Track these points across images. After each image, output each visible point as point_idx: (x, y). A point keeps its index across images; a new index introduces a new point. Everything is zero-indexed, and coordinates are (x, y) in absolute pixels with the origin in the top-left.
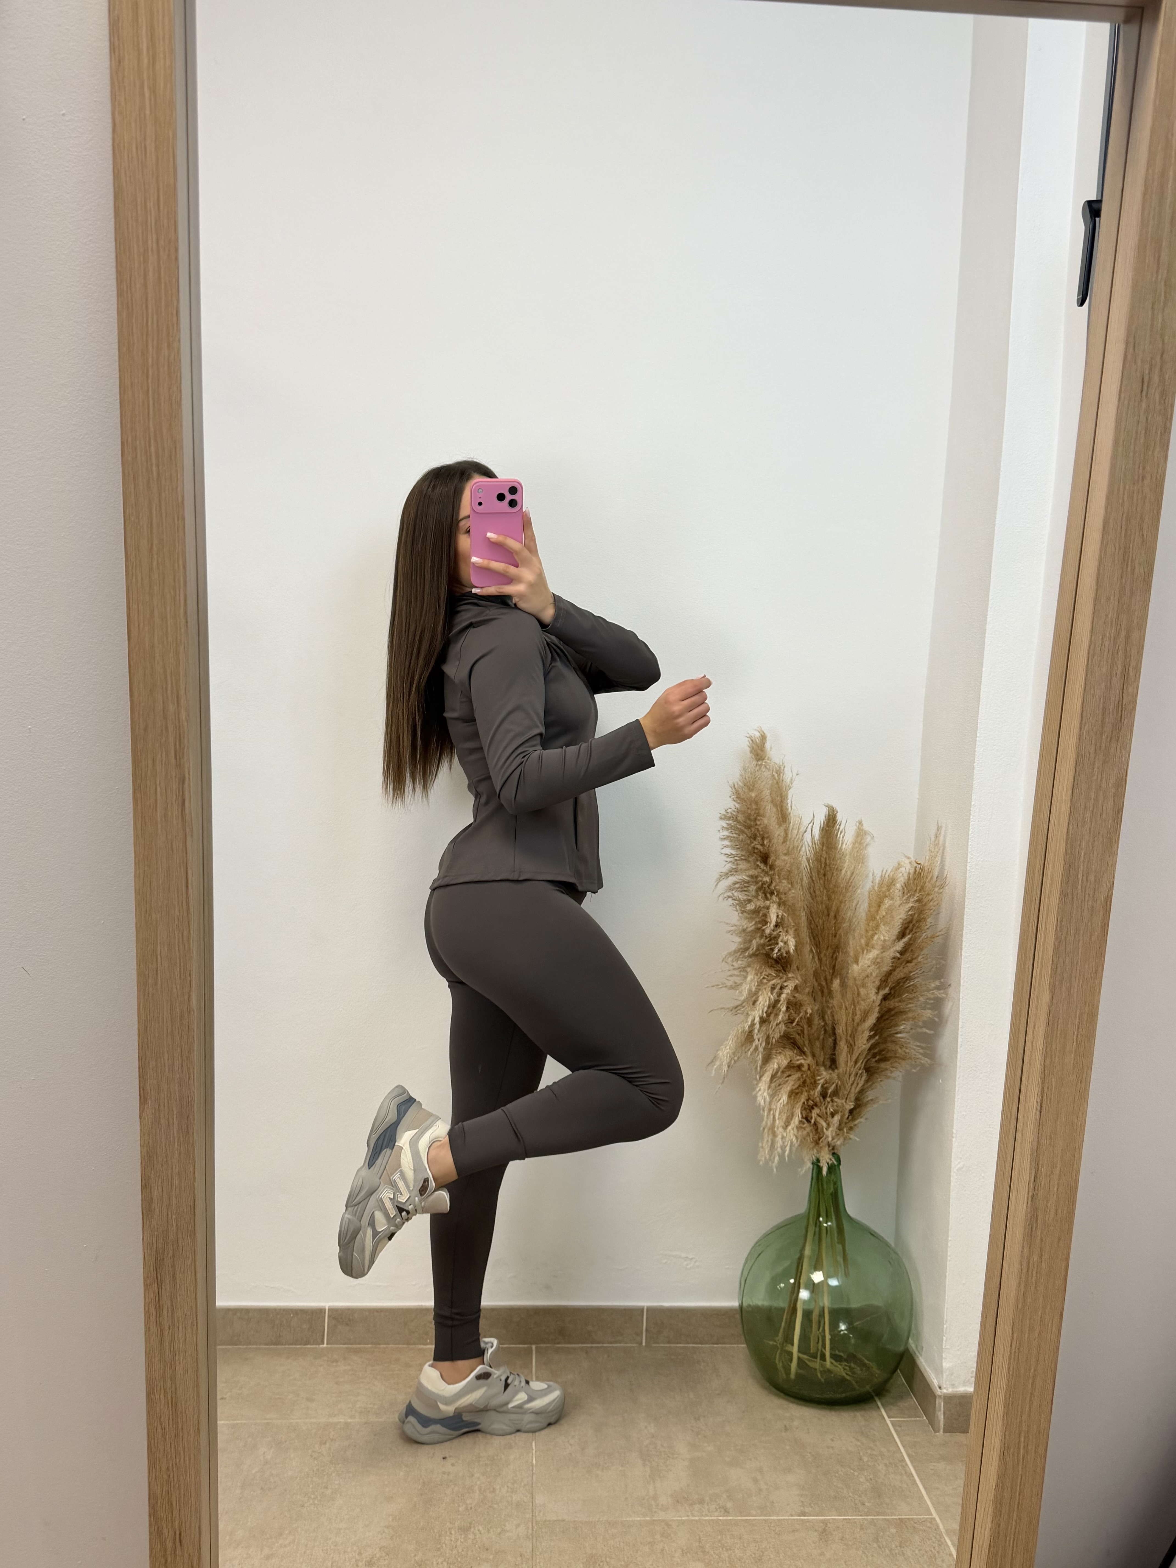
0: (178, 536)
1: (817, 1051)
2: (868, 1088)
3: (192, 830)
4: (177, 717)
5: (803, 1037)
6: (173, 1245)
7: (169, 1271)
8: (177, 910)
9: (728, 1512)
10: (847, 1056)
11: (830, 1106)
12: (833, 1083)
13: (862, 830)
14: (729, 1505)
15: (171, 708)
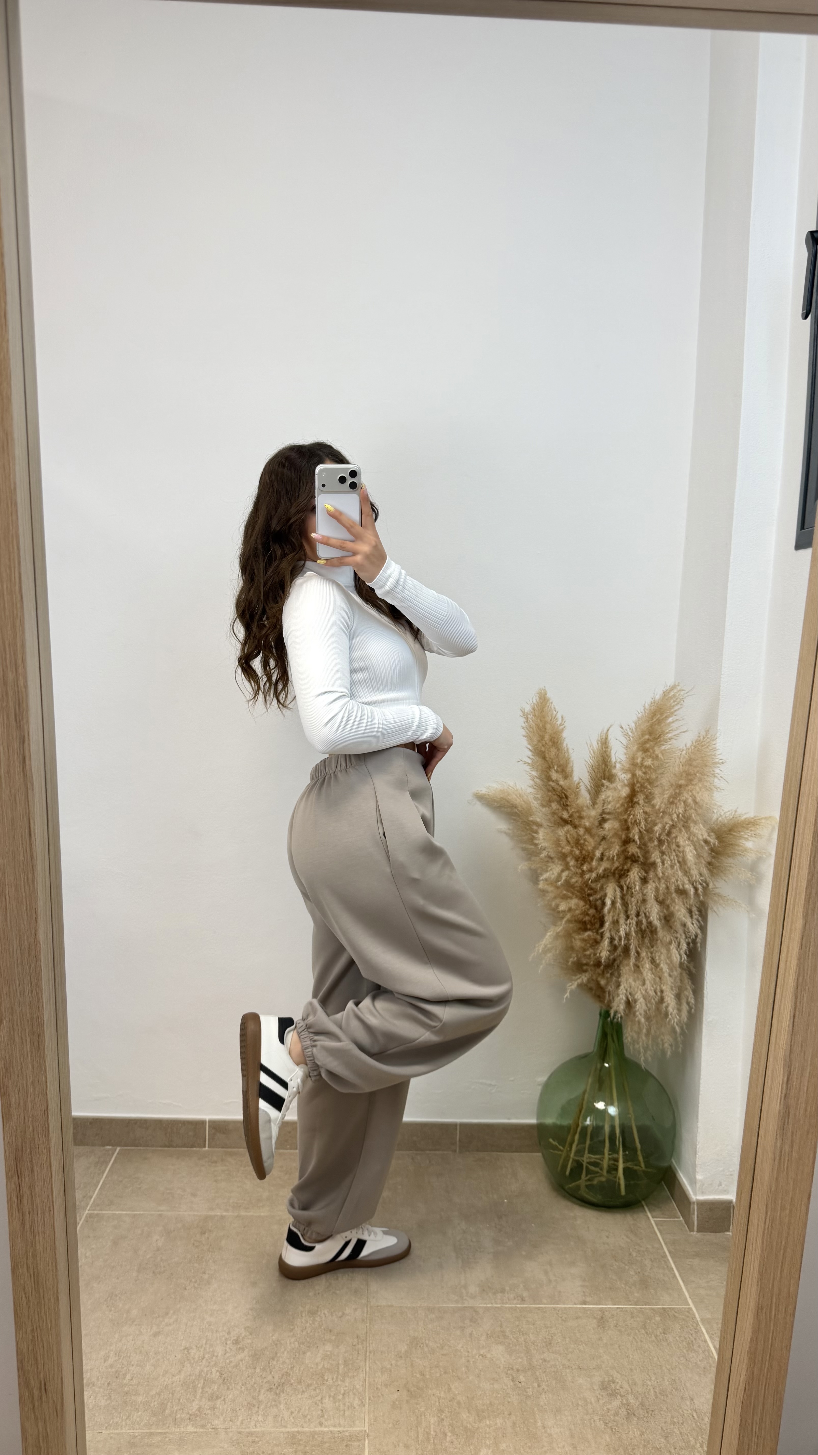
0: (12, 520)
3: (32, 784)
4: (16, 683)
6: (30, 1144)
7: (27, 1165)
8: (22, 855)
9: (525, 1301)
14: (525, 1294)
15: (11, 676)
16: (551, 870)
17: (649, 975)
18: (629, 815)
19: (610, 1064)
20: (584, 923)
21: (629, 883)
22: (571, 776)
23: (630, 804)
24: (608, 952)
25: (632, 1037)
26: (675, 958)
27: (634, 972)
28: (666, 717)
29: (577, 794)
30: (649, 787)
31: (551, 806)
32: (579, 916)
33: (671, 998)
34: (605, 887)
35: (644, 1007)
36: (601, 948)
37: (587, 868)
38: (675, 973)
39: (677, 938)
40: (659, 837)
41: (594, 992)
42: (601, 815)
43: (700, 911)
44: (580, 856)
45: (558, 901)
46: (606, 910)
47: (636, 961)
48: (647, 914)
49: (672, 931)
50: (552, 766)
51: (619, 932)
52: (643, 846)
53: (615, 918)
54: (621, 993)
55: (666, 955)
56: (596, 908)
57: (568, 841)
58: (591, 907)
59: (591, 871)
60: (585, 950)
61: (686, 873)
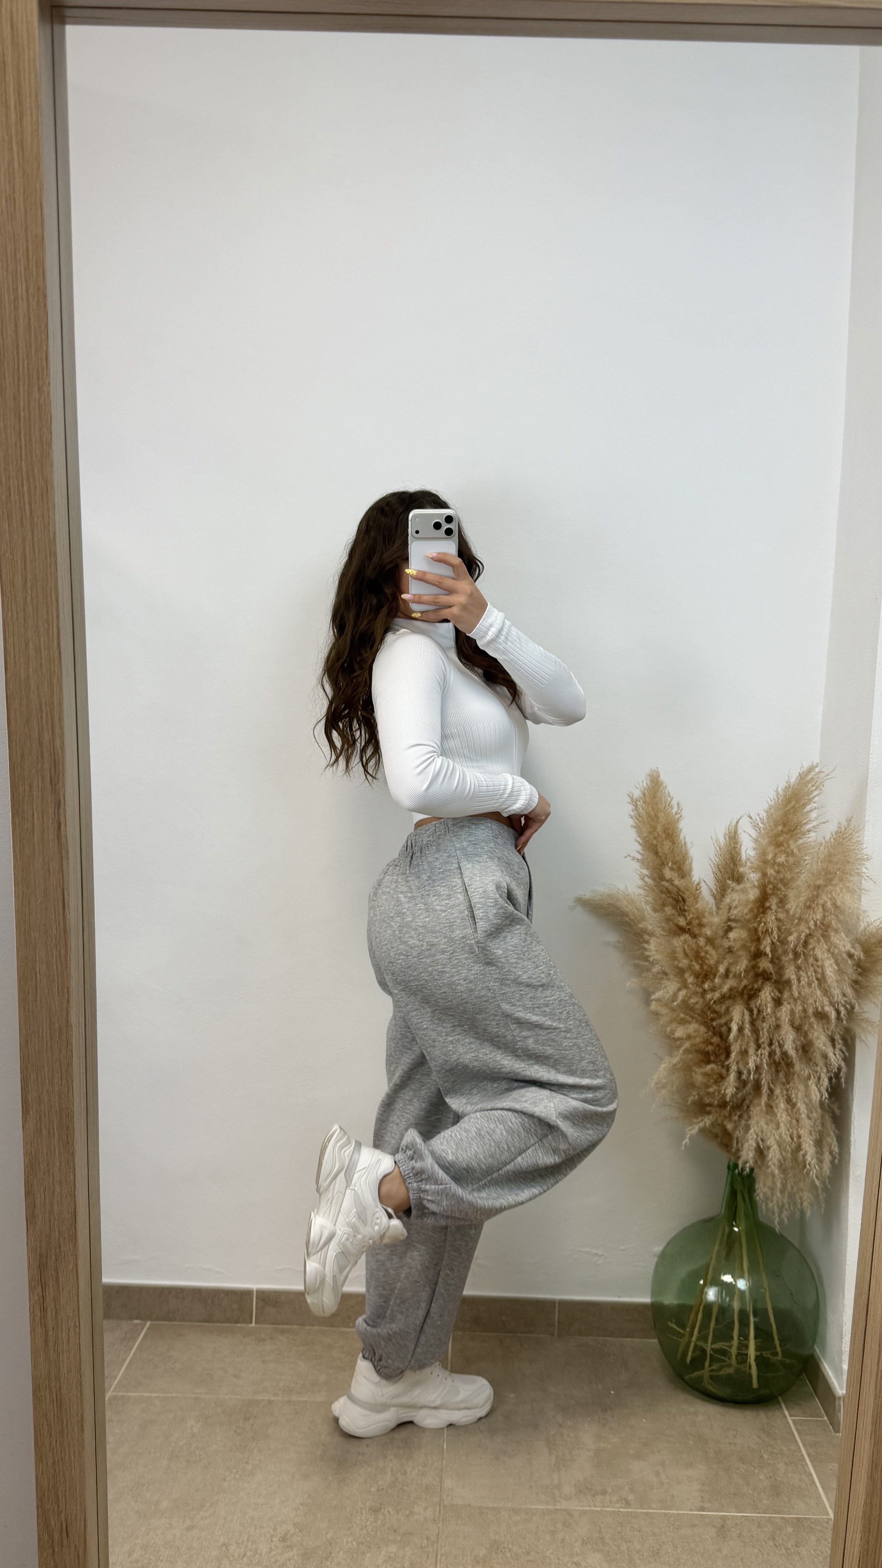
3: (67, 853)
4: (52, 745)
6: (55, 1250)
7: (52, 1272)
8: (55, 928)
9: (630, 1504)
14: (631, 1499)
15: (47, 736)
16: (665, 987)
17: (784, 1115)
18: (760, 922)
19: (740, 1228)
20: (707, 1054)
21: (760, 1005)
22: (690, 875)
23: (761, 910)
24: (735, 1089)
25: (765, 1194)
26: (814, 1096)
27: (767, 1113)
28: (803, 805)
29: (696, 897)
30: (783, 888)
31: (664, 911)
32: (700, 1045)
33: (810, 1144)
34: (731, 1009)
35: (778, 1155)
36: (726, 1084)
37: (709, 986)
38: (815, 1115)
39: (817, 1072)
40: (795, 949)
41: (719, 1139)
42: (726, 923)
43: (844, 1039)
44: (701, 971)
45: (674, 1025)
46: (732, 1036)
47: (769, 1099)
48: (781, 1042)
49: (811, 1064)
50: (665, 863)
51: (748, 1064)
52: (777, 961)
53: (743, 1047)
54: (750, 1137)
55: (804, 1093)
56: (721, 1036)
57: (685, 953)
58: (714, 1034)
59: (713, 990)
60: (707, 1086)
61: (826, 993)
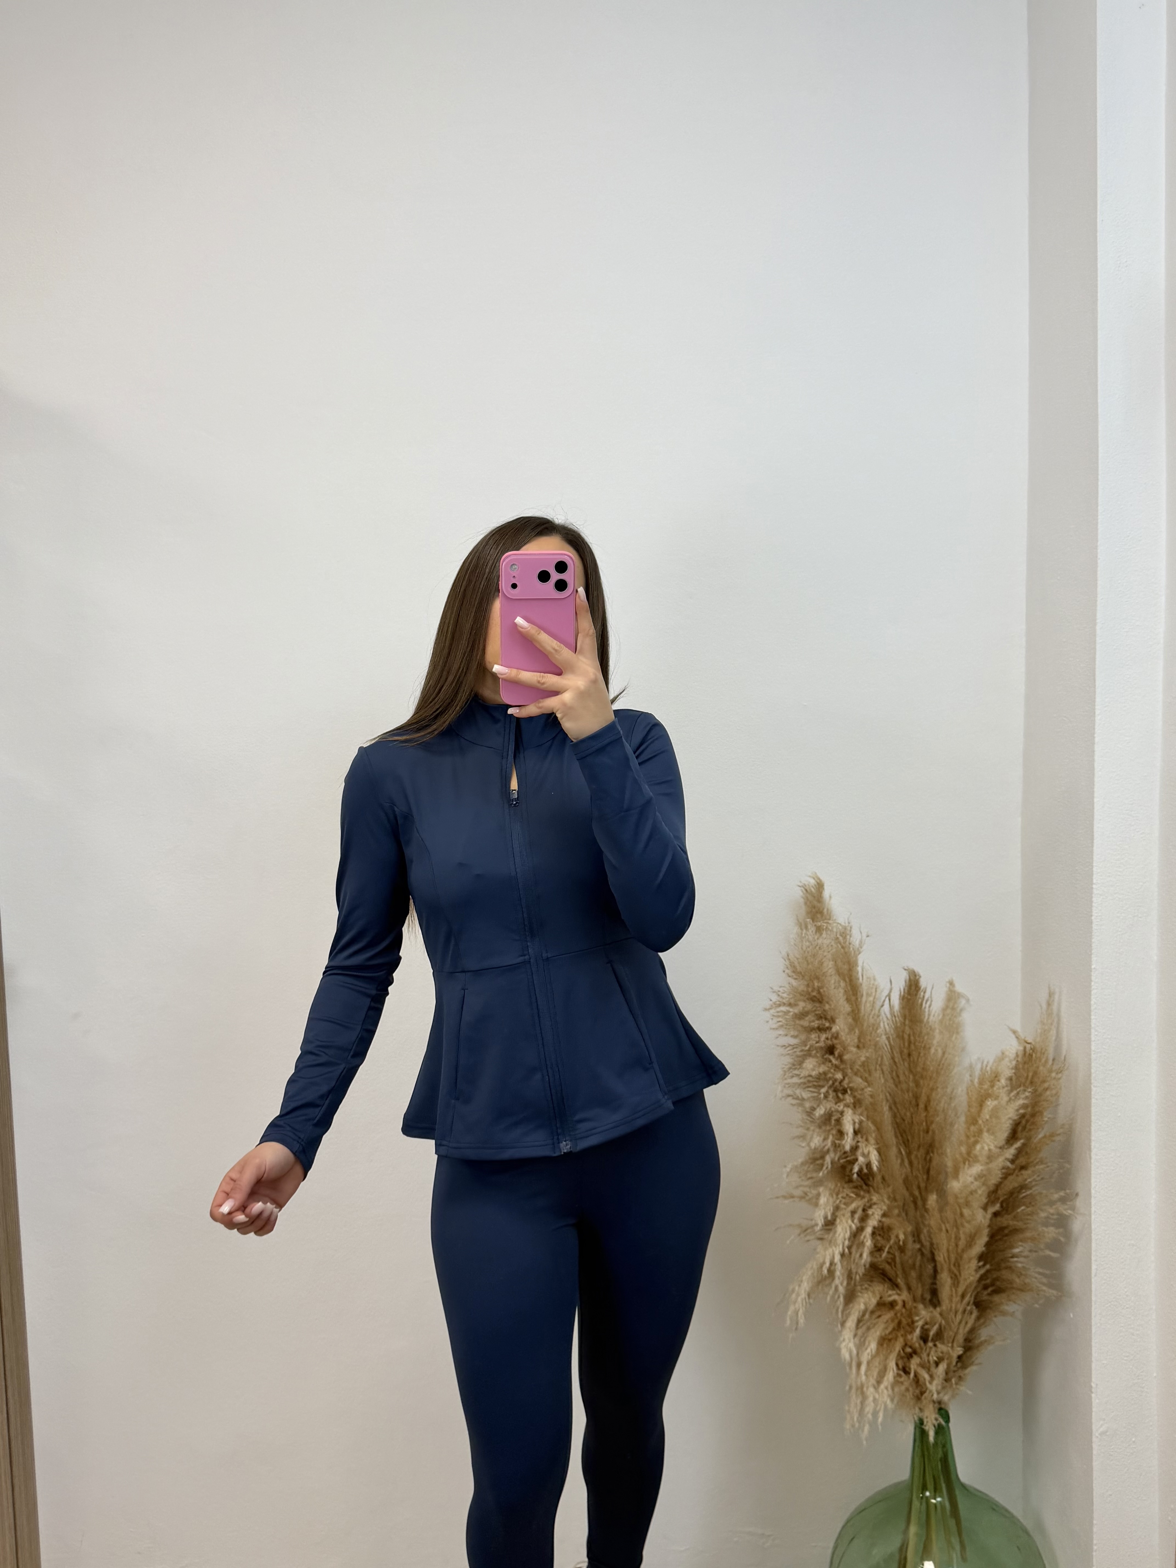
1: (914, 1283)
2: (980, 1326)
5: (895, 1266)
10: (952, 1290)
11: (932, 1353)
12: (935, 1324)
13: (954, 992)
